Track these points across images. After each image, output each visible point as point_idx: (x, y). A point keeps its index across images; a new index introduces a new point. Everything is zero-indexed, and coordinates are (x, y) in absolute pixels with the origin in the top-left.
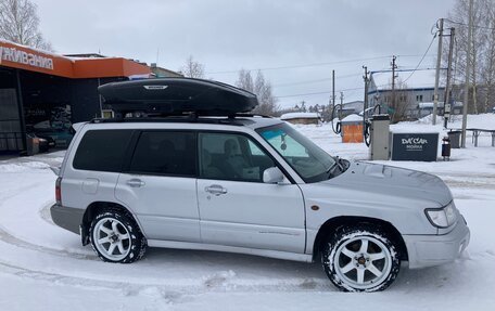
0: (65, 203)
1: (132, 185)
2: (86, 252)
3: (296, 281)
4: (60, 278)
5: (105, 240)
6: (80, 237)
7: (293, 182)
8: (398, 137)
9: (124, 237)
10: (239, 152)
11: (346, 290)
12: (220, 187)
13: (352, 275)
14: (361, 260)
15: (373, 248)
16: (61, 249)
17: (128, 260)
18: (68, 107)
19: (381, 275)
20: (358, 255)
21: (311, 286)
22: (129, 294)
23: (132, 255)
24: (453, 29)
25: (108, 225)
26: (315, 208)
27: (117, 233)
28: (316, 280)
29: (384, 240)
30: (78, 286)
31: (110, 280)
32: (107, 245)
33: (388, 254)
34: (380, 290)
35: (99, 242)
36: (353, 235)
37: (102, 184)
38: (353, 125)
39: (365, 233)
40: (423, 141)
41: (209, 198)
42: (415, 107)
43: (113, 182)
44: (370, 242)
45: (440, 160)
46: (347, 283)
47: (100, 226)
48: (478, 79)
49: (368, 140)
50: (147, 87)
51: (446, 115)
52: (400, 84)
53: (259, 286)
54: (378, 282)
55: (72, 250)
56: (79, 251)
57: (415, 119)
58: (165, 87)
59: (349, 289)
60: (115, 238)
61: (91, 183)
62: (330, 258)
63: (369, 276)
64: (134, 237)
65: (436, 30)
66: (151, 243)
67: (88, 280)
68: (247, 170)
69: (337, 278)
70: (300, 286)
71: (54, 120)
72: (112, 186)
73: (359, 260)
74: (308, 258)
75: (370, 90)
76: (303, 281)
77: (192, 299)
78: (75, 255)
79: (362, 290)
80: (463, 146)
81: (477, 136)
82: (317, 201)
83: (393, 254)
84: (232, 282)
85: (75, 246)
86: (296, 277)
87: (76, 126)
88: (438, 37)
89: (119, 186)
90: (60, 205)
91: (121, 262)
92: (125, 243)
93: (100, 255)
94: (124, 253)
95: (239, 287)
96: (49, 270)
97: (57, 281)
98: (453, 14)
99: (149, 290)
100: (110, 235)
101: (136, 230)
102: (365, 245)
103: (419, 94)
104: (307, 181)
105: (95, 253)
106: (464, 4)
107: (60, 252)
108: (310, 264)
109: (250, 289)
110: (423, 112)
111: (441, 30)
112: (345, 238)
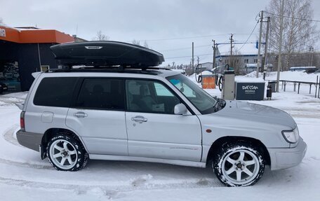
0: (27, 129)
1: (78, 117)
2: (44, 163)
3: (194, 180)
4: (26, 183)
5: (58, 155)
6: (40, 153)
7: (193, 114)
8: (240, 85)
9: (72, 153)
10: (149, 94)
11: (229, 186)
12: (143, 117)
13: (233, 175)
14: (239, 166)
15: (248, 157)
16: (23, 162)
17: (75, 169)
18: (16, 63)
19: (252, 175)
20: (237, 162)
21: (204, 183)
22: (80, 193)
23: (78, 166)
24: (269, 18)
25: (61, 145)
26: (209, 131)
27: (67, 150)
28: (207, 179)
29: (255, 152)
30: (41, 188)
31: (64, 184)
32: (60, 159)
33: (257, 161)
34: (252, 185)
35: (54, 156)
36: (235, 149)
37: (56, 116)
38: (209, 77)
39: (243, 147)
40: (255, 88)
41: (134, 125)
42: (244, 67)
43: (64, 115)
44: (245, 153)
45: (266, 100)
46: (230, 181)
47: (54, 145)
48: (283, 50)
49: (221, 87)
50: (87, 47)
51: (265, 72)
52: (236, 51)
53: (170, 185)
54: (250, 180)
55: (32, 163)
56: (38, 163)
57: (244, 74)
58: (100, 48)
59: (231, 185)
60: (65, 154)
61: (48, 115)
62: (219, 164)
63: (244, 175)
64: (79, 153)
65: (259, 18)
66: (92, 157)
67: (48, 184)
68: (156, 106)
69: (224, 177)
70: (197, 183)
71: (6, 72)
72: (64, 117)
73: (237, 165)
74: (203, 165)
75: (216, 55)
76: (199, 180)
77: (125, 196)
78: (35, 166)
79: (240, 185)
80: (277, 91)
81: (285, 85)
82: (210, 126)
83: (261, 161)
84: (151, 182)
85: (35, 159)
86: (194, 177)
87: (34, 75)
88: (260, 23)
89: (69, 117)
90: (24, 131)
91: (70, 170)
92: (73, 157)
93: (54, 166)
94: (72, 164)
95: (156, 185)
96: (16, 177)
97: (25, 186)
98: (269, 8)
99: (94, 190)
100: (61, 152)
101: (81, 148)
102: (242, 155)
103: (246, 58)
104: (203, 113)
105: (51, 165)
106: (275, 2)
107: (24, 164)
108: (204, 168)
109: (164, 187)
110: (249, 70)
111: (262, 18)
112: (230, 151)
